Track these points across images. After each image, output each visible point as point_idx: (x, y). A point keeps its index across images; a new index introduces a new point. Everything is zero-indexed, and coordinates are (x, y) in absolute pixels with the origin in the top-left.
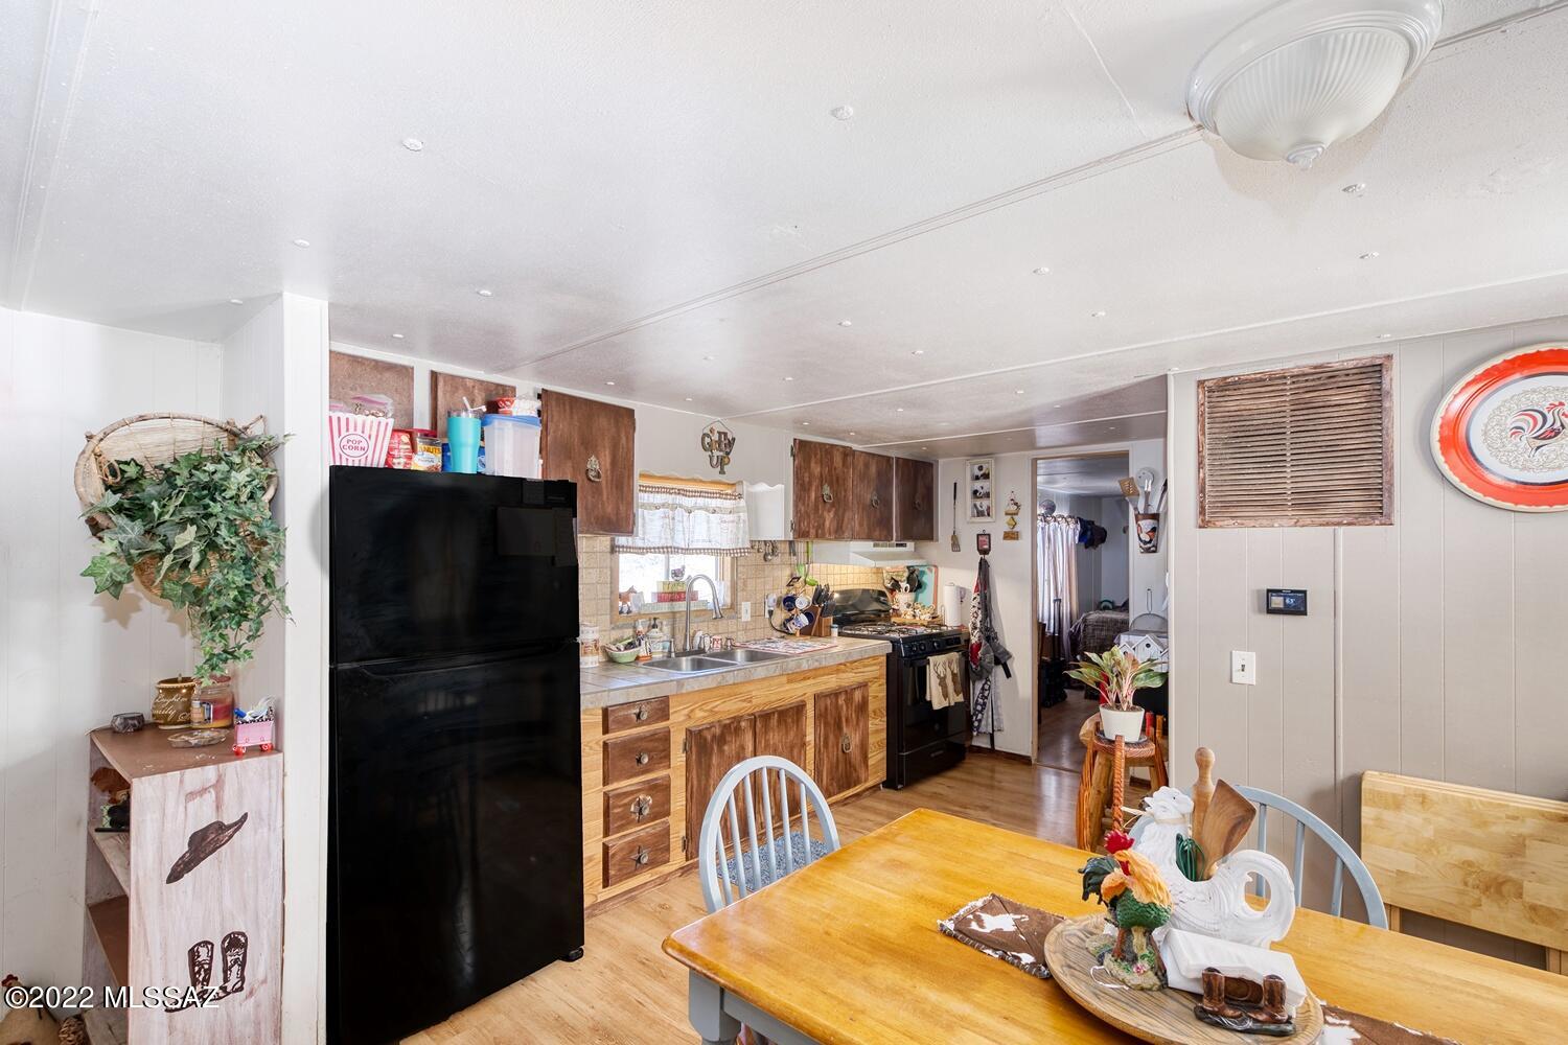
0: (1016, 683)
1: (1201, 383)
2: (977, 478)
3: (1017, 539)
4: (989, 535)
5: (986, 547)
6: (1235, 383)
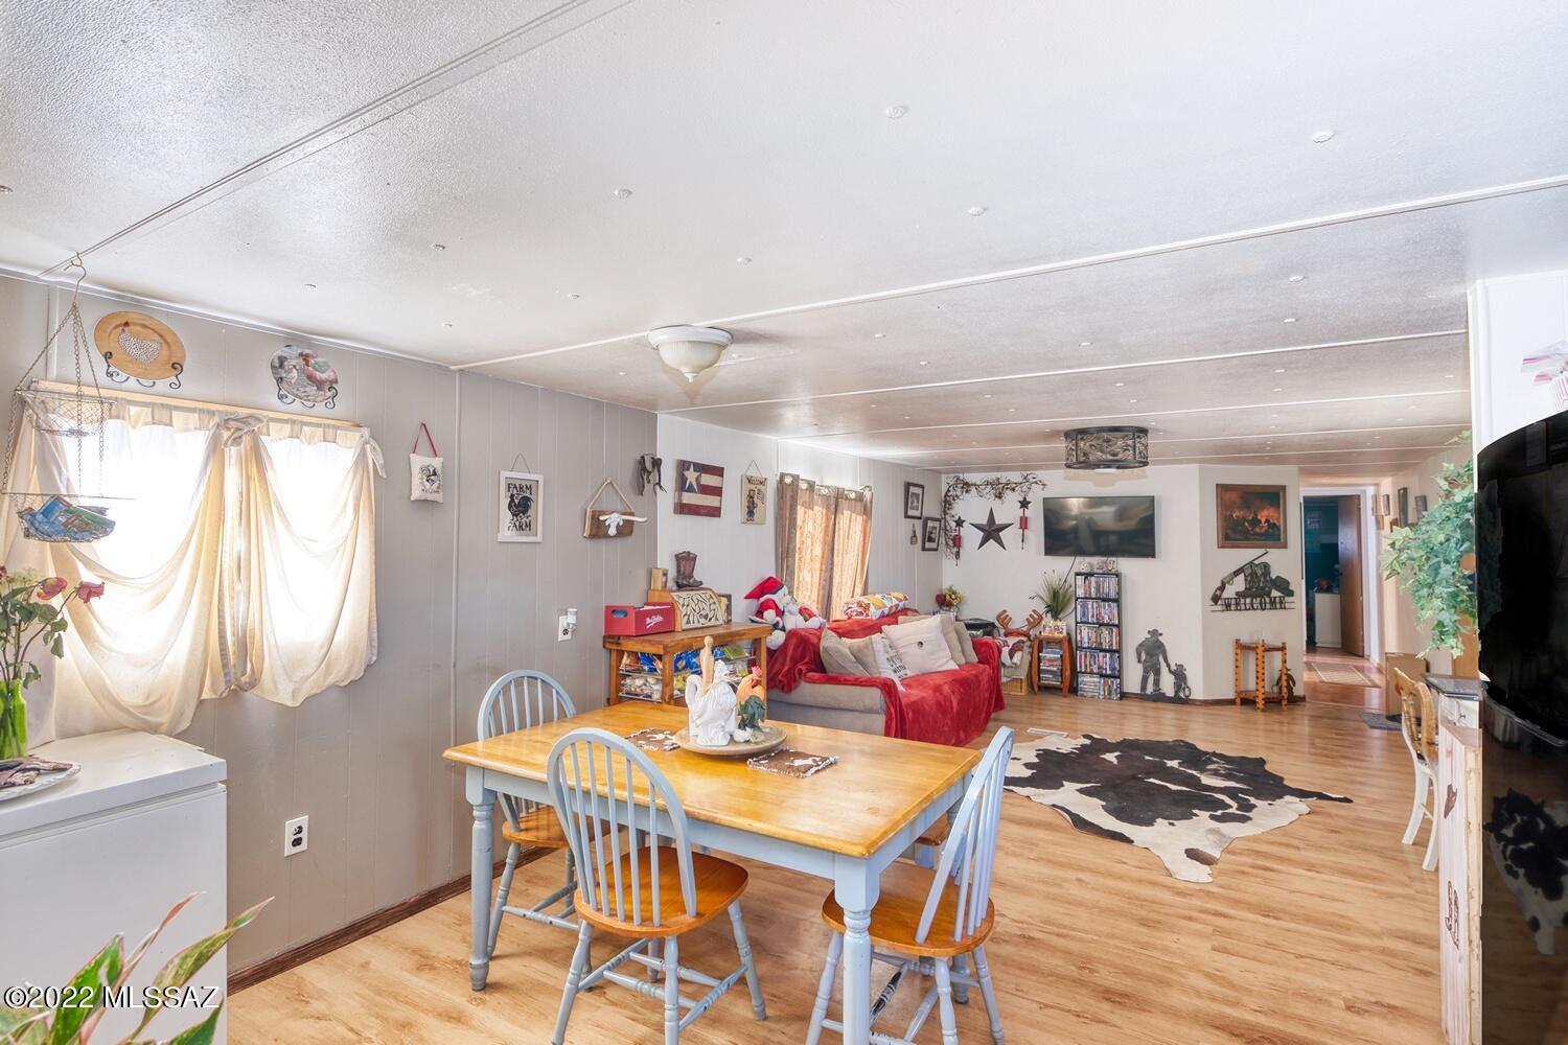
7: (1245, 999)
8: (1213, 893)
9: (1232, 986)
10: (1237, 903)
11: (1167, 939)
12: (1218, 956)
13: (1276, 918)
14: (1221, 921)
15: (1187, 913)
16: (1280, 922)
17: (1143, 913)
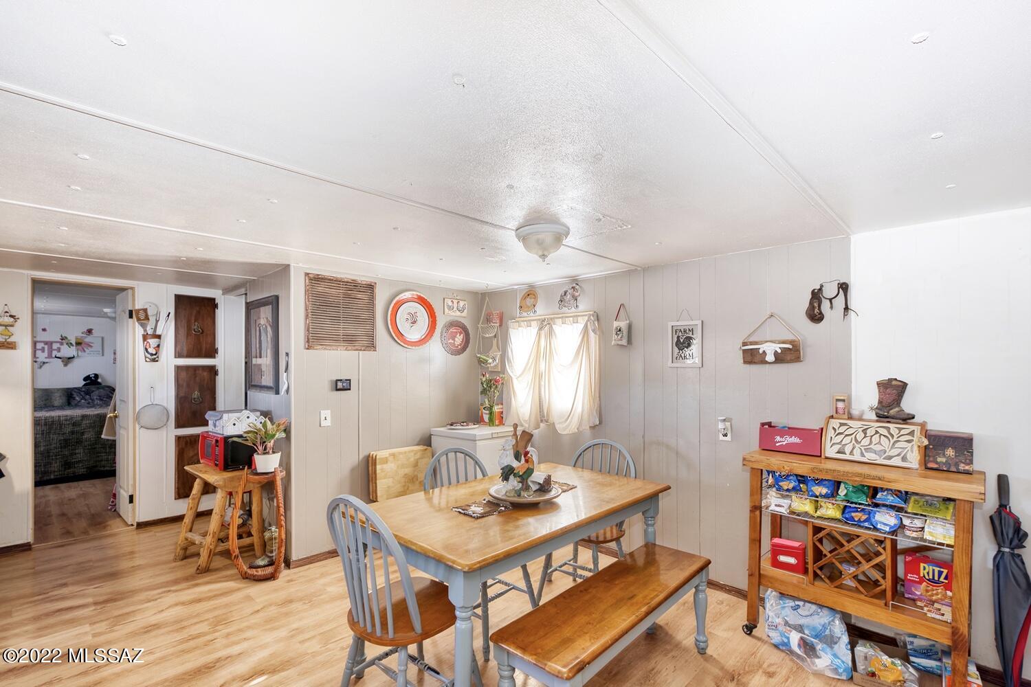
1: (307, 274)
3: (12, 347)
6: (323, 279)
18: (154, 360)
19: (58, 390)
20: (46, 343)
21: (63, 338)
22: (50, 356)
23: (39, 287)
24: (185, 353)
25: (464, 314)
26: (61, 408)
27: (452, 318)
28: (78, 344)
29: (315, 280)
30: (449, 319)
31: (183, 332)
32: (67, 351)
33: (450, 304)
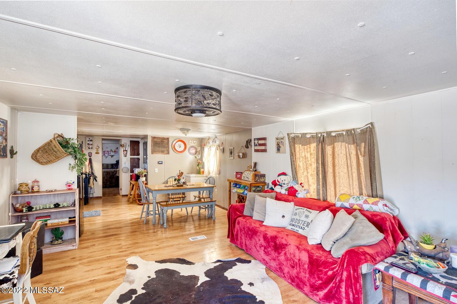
0: (98, 182)
1: (152, 137)
2: (89, 141)
3: (99, 154)
4: (91, 153)
5: (91, 155)
7: (114, 239)
8: (125, 257)
9: (116, 240)
10: (118, 257)
11: (130, 242)
12: (120, 243)
13: (108, 257)
14: (121, 250)
15: (129, 249)
16: (106, 256)
17: (138, 245)
18: (125, 156)
19: (110, 164)
20: (107, 151)
21: (111, 150)
22: (108, 155)
23: (103, 139)
24: (132, 155)
25: (195, 144)
26: (110, 169)
27: (192, 146)
28: (115, 152)
29: (154, 138)
30: (190, 146)
31: (131, 150)
32: (112, 154)
33: (191, 142)
